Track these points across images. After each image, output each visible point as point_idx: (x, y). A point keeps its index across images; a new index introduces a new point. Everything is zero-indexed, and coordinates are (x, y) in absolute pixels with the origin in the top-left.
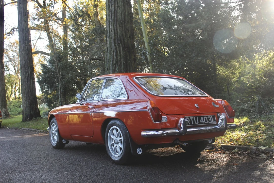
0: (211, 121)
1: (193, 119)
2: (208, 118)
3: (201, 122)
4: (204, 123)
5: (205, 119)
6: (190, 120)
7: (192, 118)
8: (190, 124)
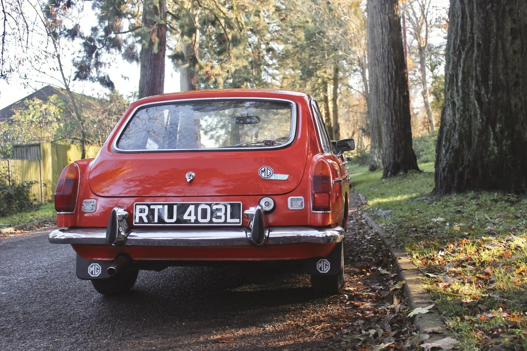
0: (223, 217)
2: (212, 210)
3: (186, 217)
4: (196, 221)
5: (204, 212)
6: (152, 212)
7: (157, 208)
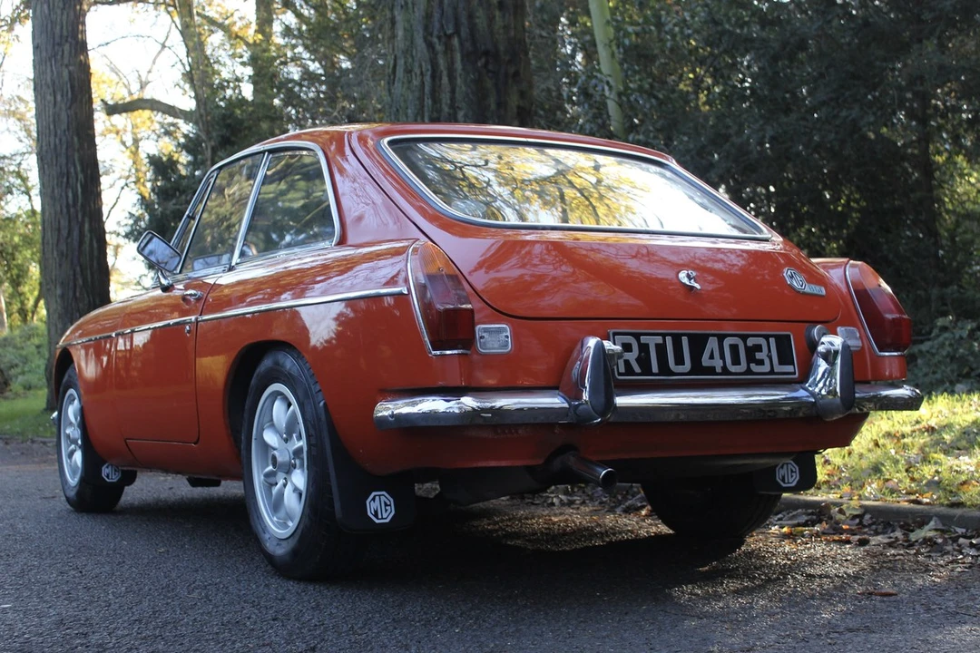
0: (767, 361)
1: (661, 349)
2: (747, 348)
3: (706, 361)
4: (725, 370)
5: (734, 348)
6: (644, 348)
7: (652, 342)
8: (637, 369)
